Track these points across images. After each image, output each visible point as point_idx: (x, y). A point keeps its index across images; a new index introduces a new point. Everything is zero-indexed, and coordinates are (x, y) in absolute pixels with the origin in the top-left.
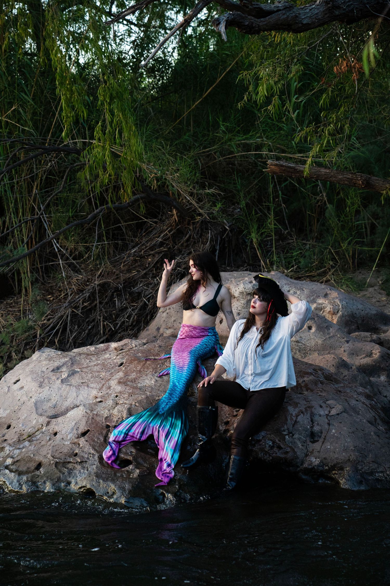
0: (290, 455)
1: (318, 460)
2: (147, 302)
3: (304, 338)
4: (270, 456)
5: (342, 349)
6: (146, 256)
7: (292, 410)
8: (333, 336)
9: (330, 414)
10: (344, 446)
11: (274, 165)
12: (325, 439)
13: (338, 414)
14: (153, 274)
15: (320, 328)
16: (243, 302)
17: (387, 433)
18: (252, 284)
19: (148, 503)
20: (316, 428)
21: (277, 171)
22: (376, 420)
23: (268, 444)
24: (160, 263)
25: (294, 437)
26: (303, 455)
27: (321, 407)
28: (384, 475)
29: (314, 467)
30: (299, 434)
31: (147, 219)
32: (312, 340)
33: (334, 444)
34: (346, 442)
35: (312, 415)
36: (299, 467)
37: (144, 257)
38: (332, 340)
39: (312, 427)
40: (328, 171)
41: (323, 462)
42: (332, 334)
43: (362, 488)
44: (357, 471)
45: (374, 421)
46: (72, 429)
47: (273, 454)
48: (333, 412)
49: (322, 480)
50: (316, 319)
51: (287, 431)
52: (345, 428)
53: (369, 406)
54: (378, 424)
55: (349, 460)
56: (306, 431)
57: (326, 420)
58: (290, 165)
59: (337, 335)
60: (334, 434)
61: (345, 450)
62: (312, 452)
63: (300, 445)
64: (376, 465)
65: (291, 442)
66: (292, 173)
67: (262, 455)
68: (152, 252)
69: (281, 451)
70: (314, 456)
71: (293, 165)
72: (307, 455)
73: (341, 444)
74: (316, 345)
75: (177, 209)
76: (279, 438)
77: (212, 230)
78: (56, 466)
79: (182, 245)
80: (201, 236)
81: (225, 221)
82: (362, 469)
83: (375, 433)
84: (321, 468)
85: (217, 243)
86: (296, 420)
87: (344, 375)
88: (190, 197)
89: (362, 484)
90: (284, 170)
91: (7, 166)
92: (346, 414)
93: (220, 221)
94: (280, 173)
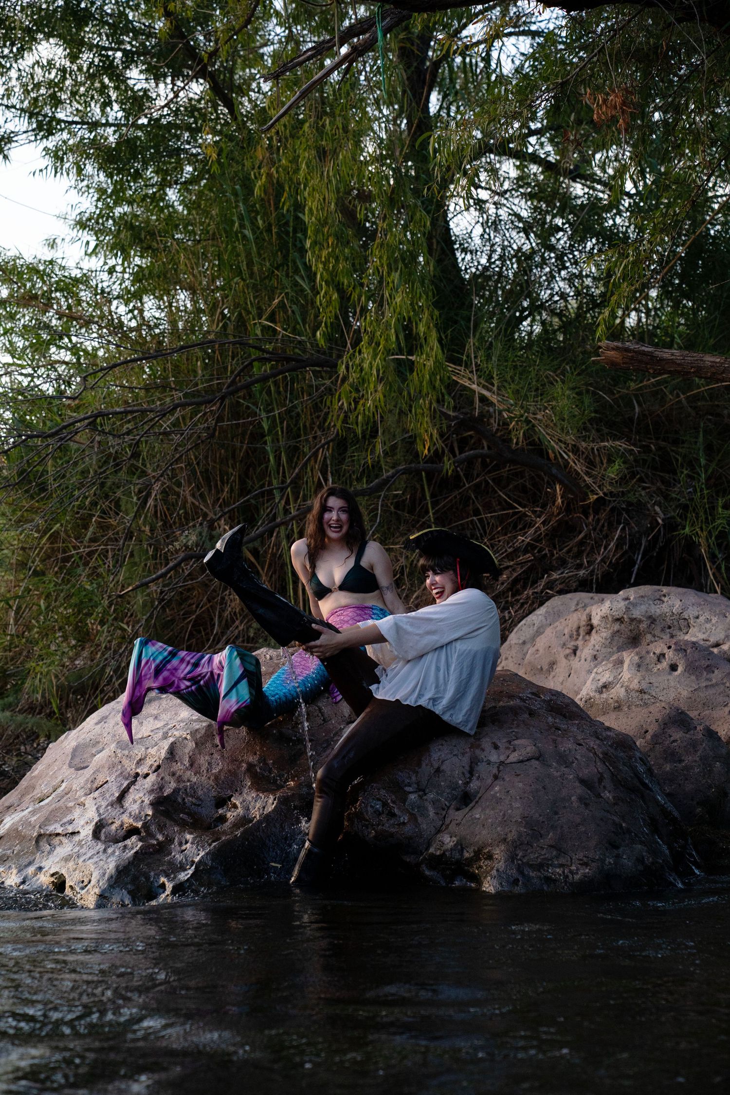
0: (408, 830)
1: (454, 839)
3: (655, 684)
4: (373, 829)
8: (717, 684)
9: (508, 761)
10: (504, 815)
11: (613, 349)
12: (477, 802)
13: (522, 761)
14: (507, 602)
15: (692, 669)
16: (604, 635)
17: (615, 804)
18: (627, 602)
19: (133, 899)
20: (474, 785)
21: (618, 360)
22: (601, 779)
23: (371, 806)
24: (522, 582)
25: (425, 797)
26: (433, 831)
27: (497, 748)
28: (564, 872)
29: (444, 854)
30: (438, 794)
31: (524, 506)
32: (672, 689)
33: (487, 812)
34: (511, 808)
35: (474, 763)
36: (422, 854)
38: (711, 691)
39: (467, 783)
40: (718, 360)
41: (461, 845)
42: (714, 681)
44: (513, 861)
45: (596, 780)
46: (87, 780)
47: (378, 825)
48: (514, 757)
49: (461, 880)
50: (688, 651)
51: (416, 786)
52: (521, 785)
53: (601, 756)
54: (605, 787)
55: (505, 839)
56: (454, 789)
57: (495, 771)
58: (643, 348)
59: (724, 684)
60: (496, 793)
61: (504, 822)
62: (447, 827)
63: (431, 813)
64: (555, 853)
65: (419, 807)
66: (647, 364)
67: (360, 827)
68: (512, 563)
69: (392, 821)
70: (449, 833)
71: (650, 350)
72: (439, 831)
73: (501, 811)
75: (561, 482)
76: (393, 797)
77: (629, 524)
78: (37, 841)
79: (568, 552)
80: (606, 536)
81: (657, 508)
82: (524, 857)
83: (581, 799)
84: (457, 856)
85: (639, 549)
86: (439, 768)
87: (672, 739)
88: (570, 454)
89: (517, 885)
90: (632, 358)
91: (228, 387)
92: (537, 762)
93: (648, 510)
94: (624, 363)
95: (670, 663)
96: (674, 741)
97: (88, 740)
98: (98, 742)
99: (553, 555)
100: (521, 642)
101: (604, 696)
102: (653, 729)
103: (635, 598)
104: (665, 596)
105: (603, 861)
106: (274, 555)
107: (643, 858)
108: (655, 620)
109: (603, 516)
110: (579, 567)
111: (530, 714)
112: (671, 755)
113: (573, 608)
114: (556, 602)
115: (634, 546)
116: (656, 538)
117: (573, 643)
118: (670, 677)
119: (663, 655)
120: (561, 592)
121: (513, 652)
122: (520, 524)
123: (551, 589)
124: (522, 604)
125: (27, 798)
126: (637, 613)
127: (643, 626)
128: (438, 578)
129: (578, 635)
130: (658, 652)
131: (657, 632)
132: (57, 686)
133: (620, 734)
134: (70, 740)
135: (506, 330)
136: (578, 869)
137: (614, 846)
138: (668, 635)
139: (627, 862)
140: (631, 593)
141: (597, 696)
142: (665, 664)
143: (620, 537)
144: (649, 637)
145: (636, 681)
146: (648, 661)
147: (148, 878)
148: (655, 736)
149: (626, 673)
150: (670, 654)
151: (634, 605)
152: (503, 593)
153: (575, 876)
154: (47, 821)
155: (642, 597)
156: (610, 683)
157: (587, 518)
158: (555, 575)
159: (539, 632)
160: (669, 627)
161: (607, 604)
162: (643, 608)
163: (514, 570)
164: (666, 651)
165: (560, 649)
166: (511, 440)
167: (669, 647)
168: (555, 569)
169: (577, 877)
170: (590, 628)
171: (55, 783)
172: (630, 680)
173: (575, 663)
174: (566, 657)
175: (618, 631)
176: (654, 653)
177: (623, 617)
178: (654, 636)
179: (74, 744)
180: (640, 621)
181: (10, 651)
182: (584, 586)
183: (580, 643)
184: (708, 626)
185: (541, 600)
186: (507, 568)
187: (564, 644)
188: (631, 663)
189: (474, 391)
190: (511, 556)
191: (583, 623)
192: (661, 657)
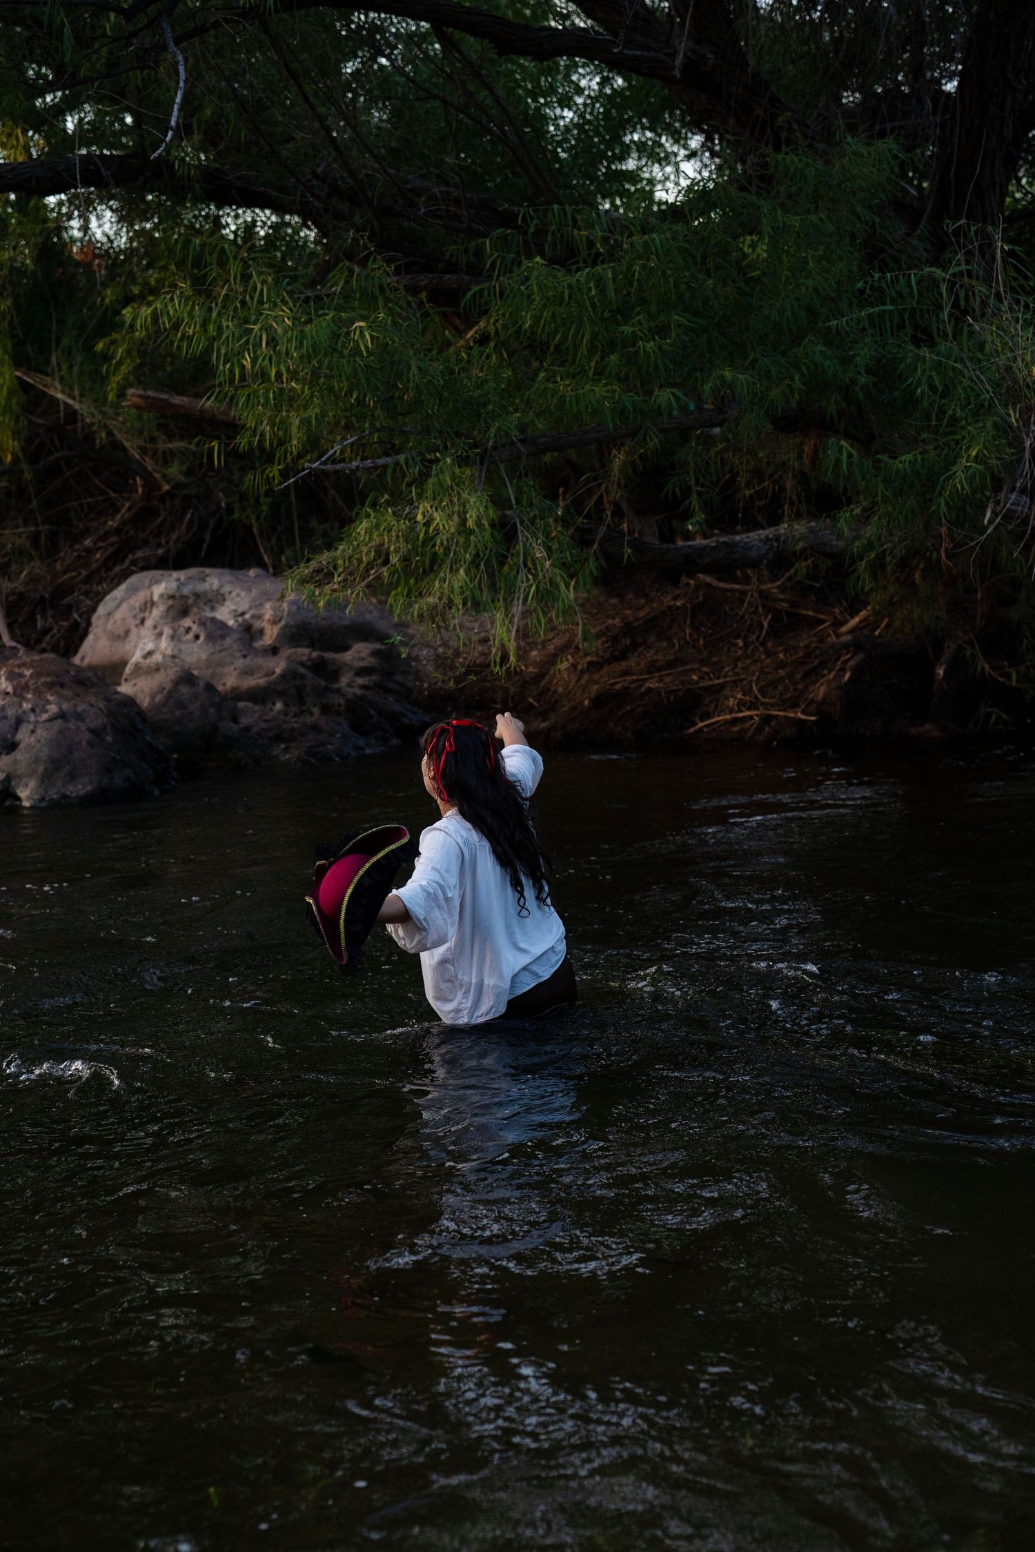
3: (184, 651)
5: (233, 667)
6: (95, 549)
8: (227, 648)
9: (41, 720)
10: (35, 756)
12: (18, 749)
14: (101, 577)
15: (210, 638)
16: (162, 609)
17: (113, 744)
18: (179, 581)
20: (18, 738)
21: (142, 404)
22: (105, 728)
24: (111, 560)
28: (74, 790)
31: (114, 493)
32: (195, 654)
33: (25, 754)
34: (41, 751)
37: (91, 552)
38: (223, 654)
41: (7, 777)
42: (225, 646)
43: (42, 804)
44: (41, 786)
45: (101, 729)
48: (45, 717)
49: (9, 801)
50: (208, 625)
52: (48, 736)
55: (36, 770)
57: (31, 727)
58: (161, 395)
61: (35, 761)
66: (164, 407)
71: (166, 397)
74: (199, 661)
75: (139, 476)
77: (197, 509)
79: (150, 533)
80: (179, 520)
81: (221, 495)
83: (89, 743)
87: (181, 693)
89: (43, 801)
90: (152, 404)
92: (60, 720)
93: (214, 496)
95: (194, 634)
96: (183, 694)
99: (137, 536)
100: (106, 612)
101: (148, 661)
102: (168, 686)
103: (184, 578)
104: (207, 576)
105: (101, 781)
107: (130, 777)
108: (199, 596)
109: (177, 502)
110: (159, 546)
112: (180, 705)
113: (144, 585)
114: (133, 579)
117: (141, 615)
118: (195, 645)
119: (190, 628)
120: (143, 569)
121: (102, 621)
123: (134, 566)
124: (113, 579)
126: (185, 591)
127: (190, 601)
129: (146, 608)
130: (187, 625)
131: (201, 605)
137: (109, 771)
139: (118, 781)
140: (182, 575)
141: (143, 661)
142: (191, 636)
143: (191, 521)
145: (170, 649)
146: (179, 633)
148: (169, 692)
149: (164, 643)
150: (195, 627)
151: (184, 584)
152: (98, 570)
155: (190, 577)
156: (152, 651)
157: (164, 504)
158: (139, 554)
159: (119, 606)
160: (210, 601)
161: (165, 582)
162: (190, 587)
163: (106, 550)
164: (192, 625)
165: (132, 620)
166: (94, 440)
167: (194, 622)
168: (137, 548)
170: (152, 603)
172: (166, 648)
173: (142, 631)
174: (137, 626)
175: (172, 606)
176: (183, 627)
177: (175, 595)
180: (188, 597)
183: (147, 614)
184: (238, 599)
185: (125, 575)
186: (100, 548)
187: (135, 616)
188: (167, 636)
189: (57, 400)
190: (103, 538)
191: (148, 599)
192: (188, 630)
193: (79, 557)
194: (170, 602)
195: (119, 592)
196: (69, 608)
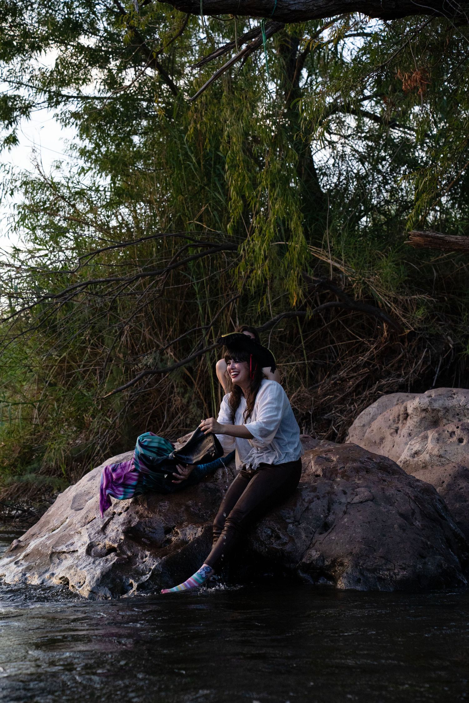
0: (288, 548)
1: (318, 553)
2: (336, 431)
3: (449, 452)
4: (266, 547)
6: (348, 378)
7: (307, 495)
9: (353, 502)
10: (351, 537)
11: (418, 236)
12: (333, 529)
13: (361, 502)
14: (352, 399)
16: (415, 420)
17: (422, 529)
18: (430, 398)
19: (112, 594)
20: (331, 518)
21: (421, 243)
22: (413, 513)
23: (265, 532)
24: (362, 387)
25: (299, 526)
26: (305, 547)
27: (345, 493)
28: (390, 574)
29: (312, 563)
30: (307, 524)
31: (362, 338)
32: (460, 455)
33: (340, 535)
34: (355, 532)
35: (331, 503)
36: (297, 563)
37: (345, 380)
39: (326, 517)
41: (323, 557)
43: (359, 588)
44: (356, 567)
45: (410, 514)
46: (82, 517)
47: (269, 544)
48: (356, 499)
49: (324, 580)
51: (293, 519)
52: (361, 517)
53: (413, 498)
54: (416, 519)
55: (351, 553)
56: (318, 521)
57: (344, 508)
58: (438, 235)
60: (345, 523)
61: (351, 542)
62: (314, 545)
63: (303, 536)
64: (384, 561)
65: (295, 533)
66: (440, 245)
67: (257, 545)
68: (355, 374)
69: (278, 542)
70: (315, 549)
71: (443, 236)
72: (309, 548)
73: (348, 534)
75: (386, 322)
76: (279, 526)
77: (431, 348)
78: (51, 557)
79: (392, 366)
80: (416, 356)
81: (449, 338)
82: (364, 564)
83: (400, 526)
84: (320, 564)
85: (438, 365)
86: (308, 507)
87: (460, 487)
88: (392, 304)
89: (360, 583)
90: (430, 241)
91: (171, 264)
92: (372, 503)
93: (444, 339)
94: (425, 245)
95: (458, 437)
96: (461, 488)
97: (83, 491)
98: (90, 493)
99: (382, 369)
100: (362, 425)
101: (416, 459)
102: (447, 480)
103: (435, 396)
104: (454, 394)
105: (415, 566)
106: (202, 371)
107: (442, 565)
108: (448, 410)
109: (414, 343)
110: (399, 376)
111: (367, 472)
112: (460, 498)
113: (395, 403)
114: (384, 399)
115: (435, 363)
116: (448, 357)
117: (395, 425)
118: (459, 447)
119: (454, 432)
120: (387, 393)
121: (357, 432)
122: (361, 349)
123: (381, 391)
124: (363, 401)
125: (45, 529)
126: (436, 405)
127: (441, 414)
128: (236, 365)
129: (399, 420)
130: (450, 430)
131: (450, 418)
132: (65, 457)
133: (426, 483)
134: (72, 491)
135: (349, 224)
136: (399, 572)
137: (422, 557)
138: (457, 420)
139: (431, 567)
140: (433, 393)
141: (411, 459)
142: (455, 439)
143: (425, 357)
144: (445, 421)
145: (436, 450)
146: (444, 436)
147: (121, 580)
148: (449, 485)
149: (430, 444)
150: (458, 432)
151: (435, 400)
152: (350, 394)
153: (397, 577)
154: (57, 544)
155: (440, 395)
156: (419, 451)
157: (404, 344)
158: (384, 382)
159: (373, 419)
160: (458, 415)
161: (417, 400)
162: (441, 402)
163: (357, 379)
164: (455, 430)
165: (387, 429)
166: (354, 295)
167: (458, 427)
168: (383, 378)
169: (398, 577)
170: (406, 416)
171: (62, 519)
172: (432, 449)
173: (397, 438)
174: (391, 434)
175: (425, 417)
176: (448, 431)
177: (427, 408)
178: (448, 420)
179: (74, 494)
180: (439, 411)
181: (34, 435)
182: (402, 388)
183: (400, 425)
185: (374, 398)
186: (352, 377)
187: (390, 426)
188: (433, 438)
189: (329, 264)
190: (355, 370)
191: (402, 412)
192: (452, 434)
193: (335, 384)
194: (423, 414)
195: (372, 408)
196: (329, 422)
